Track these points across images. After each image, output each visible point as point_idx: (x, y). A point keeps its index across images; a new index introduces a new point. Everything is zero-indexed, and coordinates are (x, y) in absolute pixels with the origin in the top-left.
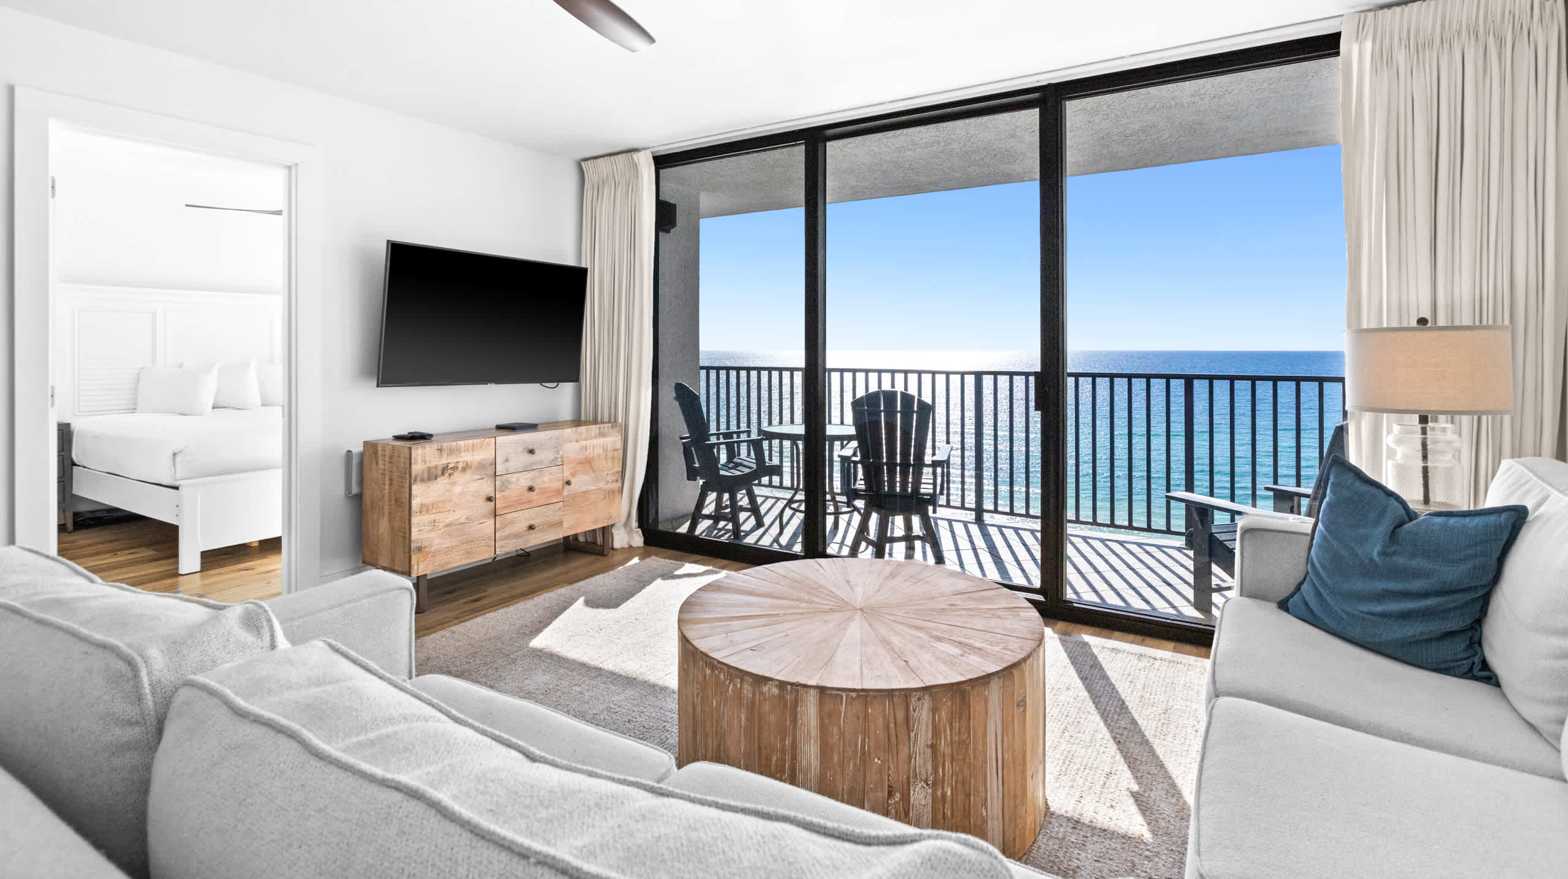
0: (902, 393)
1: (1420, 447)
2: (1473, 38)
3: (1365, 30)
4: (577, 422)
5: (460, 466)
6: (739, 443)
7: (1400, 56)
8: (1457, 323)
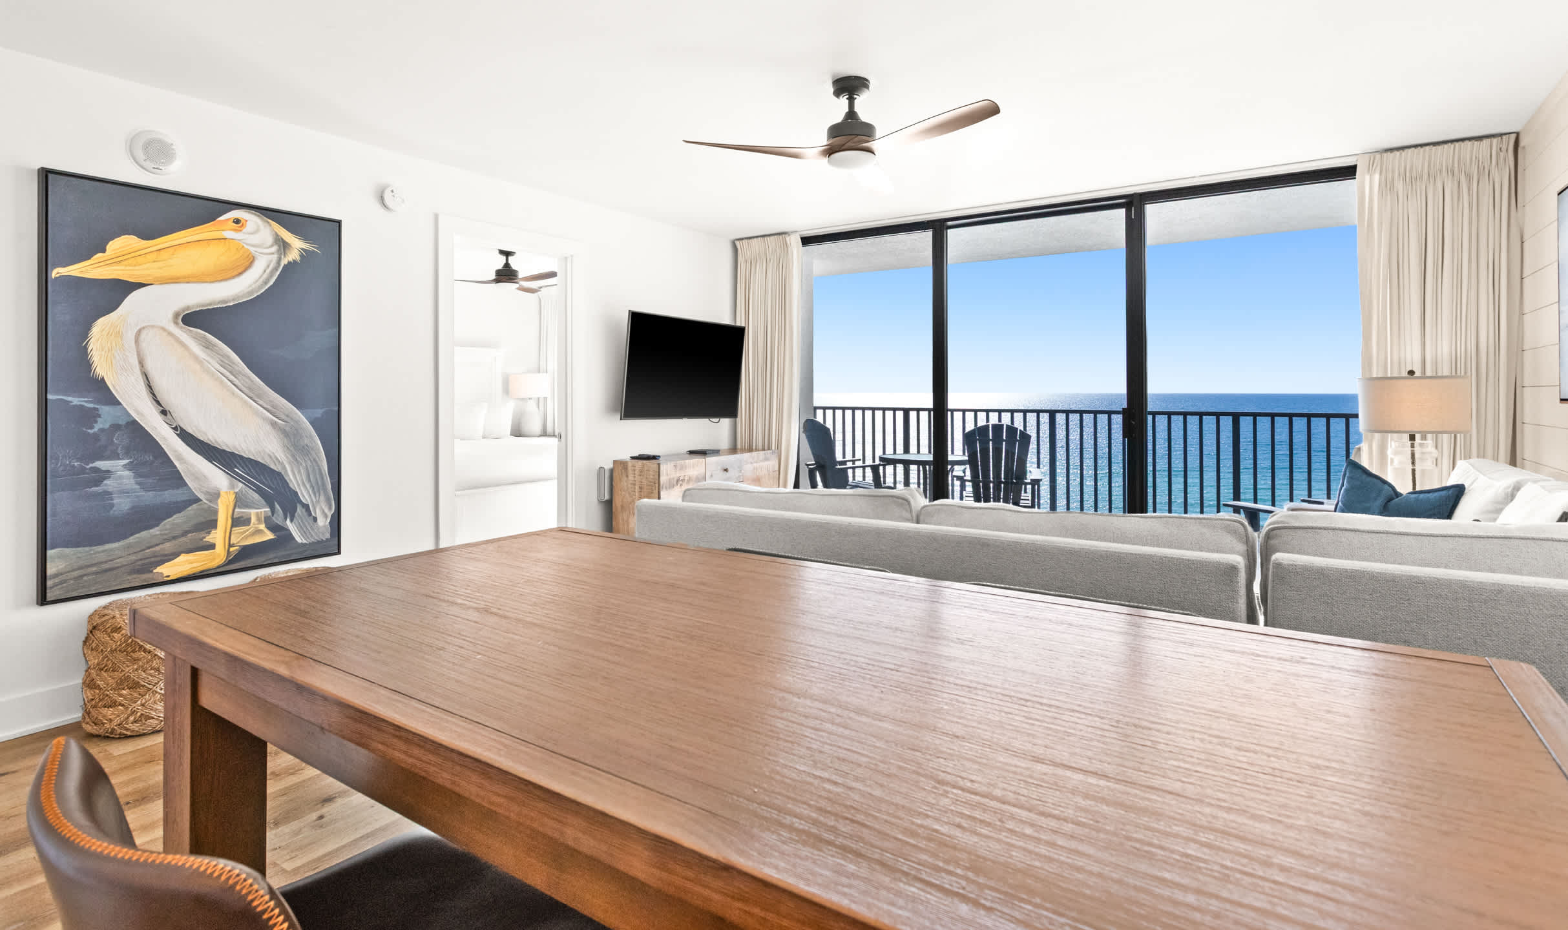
0: (1007, 425)
1: (1410, 456)
2: (1450, 176)
3: (1375, 165)
4: (734, 450)
5: (686, 478)
6: (854, 468)
7: (1399, 186)
8: (1439, 374)
